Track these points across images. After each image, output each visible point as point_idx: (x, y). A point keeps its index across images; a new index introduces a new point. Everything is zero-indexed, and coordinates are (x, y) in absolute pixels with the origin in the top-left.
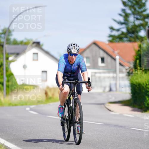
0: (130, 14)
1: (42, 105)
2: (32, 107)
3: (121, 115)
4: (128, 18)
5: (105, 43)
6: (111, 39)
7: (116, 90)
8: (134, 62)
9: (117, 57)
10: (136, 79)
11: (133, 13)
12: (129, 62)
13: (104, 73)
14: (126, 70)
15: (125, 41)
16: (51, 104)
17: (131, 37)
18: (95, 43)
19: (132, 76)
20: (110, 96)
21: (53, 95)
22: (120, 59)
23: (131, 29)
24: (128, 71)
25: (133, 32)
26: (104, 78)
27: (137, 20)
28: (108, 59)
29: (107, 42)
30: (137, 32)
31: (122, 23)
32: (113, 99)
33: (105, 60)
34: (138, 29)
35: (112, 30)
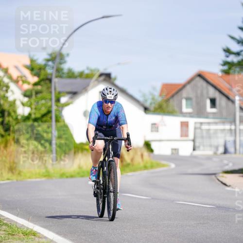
6: (226, 68)
7: (235, 152)
18: (200, 75)
20: (226, 162)
26: (216, 131)
29: (220, 74)
33: (217, 102)
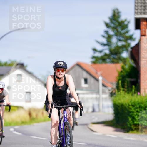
0: (112, 36)
1: (26, 126)
2: (16, 127)
3: (104, 136)
4: (111, 39)
5: (88, 64)
6: (94, 60)
7: (99, 111)
8: (116, 83)
9: (100, 78)
10: (119, 100)
11: (116, 35)
12: (112, 83)
13: (87, 94)
14: (109, 90)
15: (108, 62)
16: (35, 124)
17: (114, 58)
18: (78, 65)
19: (115, 97)
20: (93, 117)
21: (37, 116)
22: (103, 80)
23: (114, 50)
24: (111, 91)
25: (116, 54)
26: (88, 98)
27: (120, 42)
28: (91, 80)
29: (90, 64)
30: (120, 53)
31: (104, 45)
32: (96, 120)
33: (89, 81)
34: (121, 50)
35: (95, 51)
